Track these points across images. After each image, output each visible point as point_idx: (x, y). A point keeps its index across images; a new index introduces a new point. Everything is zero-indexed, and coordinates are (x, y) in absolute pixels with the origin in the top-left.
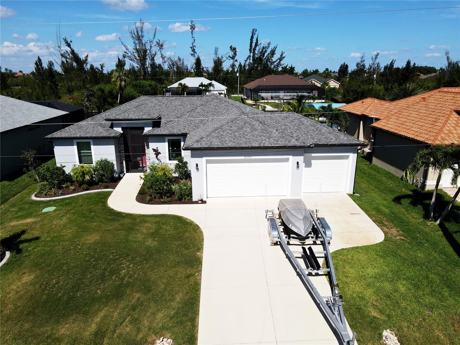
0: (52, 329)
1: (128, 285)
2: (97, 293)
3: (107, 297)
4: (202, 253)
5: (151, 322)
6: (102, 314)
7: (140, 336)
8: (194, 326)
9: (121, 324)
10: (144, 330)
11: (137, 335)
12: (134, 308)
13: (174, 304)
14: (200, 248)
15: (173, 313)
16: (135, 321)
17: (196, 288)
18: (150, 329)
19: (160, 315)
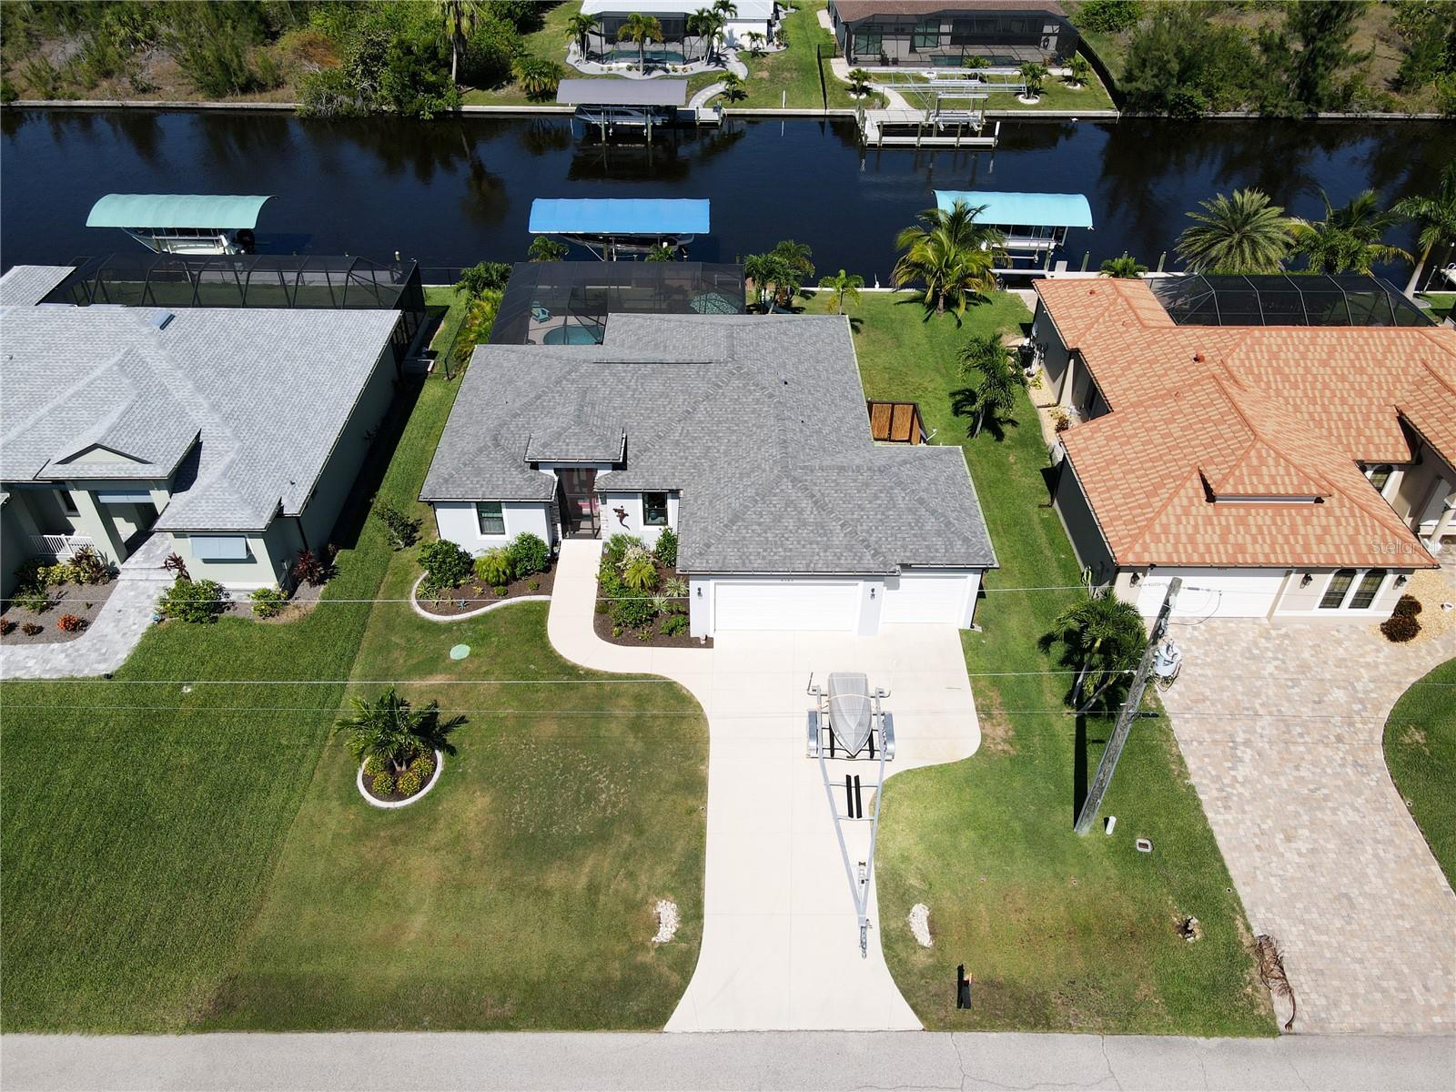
0: (538, 879)
1: (612, 821)
2: (577, 830)
3: (590, 838)
4: (708, 767)
5: (651, 878)
6: (590, 862)
7: (639, 896)
8: (700, 888)
9: (615, 877)
10: (643, 889)
11: (636, 893)
12: (626, 857)
13: (675, 857)
14: (704, 758)
15: (674, 869)
16: (631, 875)
17: (700, 834)
18: (649, 888)
19: (659, 870)
